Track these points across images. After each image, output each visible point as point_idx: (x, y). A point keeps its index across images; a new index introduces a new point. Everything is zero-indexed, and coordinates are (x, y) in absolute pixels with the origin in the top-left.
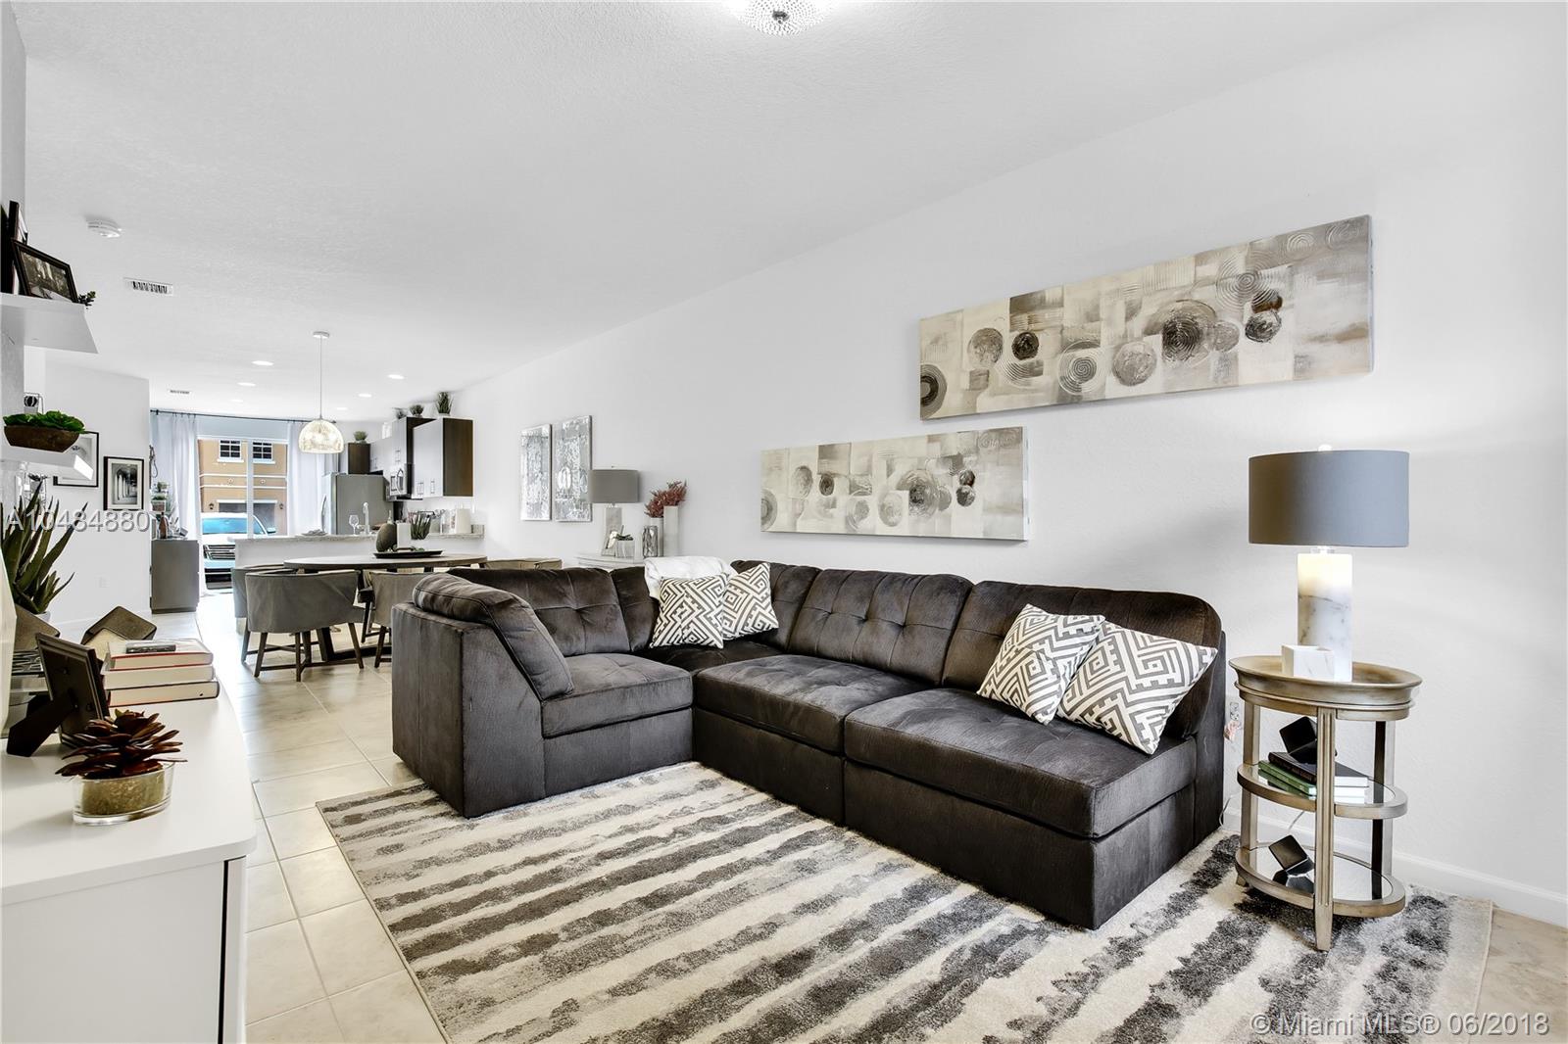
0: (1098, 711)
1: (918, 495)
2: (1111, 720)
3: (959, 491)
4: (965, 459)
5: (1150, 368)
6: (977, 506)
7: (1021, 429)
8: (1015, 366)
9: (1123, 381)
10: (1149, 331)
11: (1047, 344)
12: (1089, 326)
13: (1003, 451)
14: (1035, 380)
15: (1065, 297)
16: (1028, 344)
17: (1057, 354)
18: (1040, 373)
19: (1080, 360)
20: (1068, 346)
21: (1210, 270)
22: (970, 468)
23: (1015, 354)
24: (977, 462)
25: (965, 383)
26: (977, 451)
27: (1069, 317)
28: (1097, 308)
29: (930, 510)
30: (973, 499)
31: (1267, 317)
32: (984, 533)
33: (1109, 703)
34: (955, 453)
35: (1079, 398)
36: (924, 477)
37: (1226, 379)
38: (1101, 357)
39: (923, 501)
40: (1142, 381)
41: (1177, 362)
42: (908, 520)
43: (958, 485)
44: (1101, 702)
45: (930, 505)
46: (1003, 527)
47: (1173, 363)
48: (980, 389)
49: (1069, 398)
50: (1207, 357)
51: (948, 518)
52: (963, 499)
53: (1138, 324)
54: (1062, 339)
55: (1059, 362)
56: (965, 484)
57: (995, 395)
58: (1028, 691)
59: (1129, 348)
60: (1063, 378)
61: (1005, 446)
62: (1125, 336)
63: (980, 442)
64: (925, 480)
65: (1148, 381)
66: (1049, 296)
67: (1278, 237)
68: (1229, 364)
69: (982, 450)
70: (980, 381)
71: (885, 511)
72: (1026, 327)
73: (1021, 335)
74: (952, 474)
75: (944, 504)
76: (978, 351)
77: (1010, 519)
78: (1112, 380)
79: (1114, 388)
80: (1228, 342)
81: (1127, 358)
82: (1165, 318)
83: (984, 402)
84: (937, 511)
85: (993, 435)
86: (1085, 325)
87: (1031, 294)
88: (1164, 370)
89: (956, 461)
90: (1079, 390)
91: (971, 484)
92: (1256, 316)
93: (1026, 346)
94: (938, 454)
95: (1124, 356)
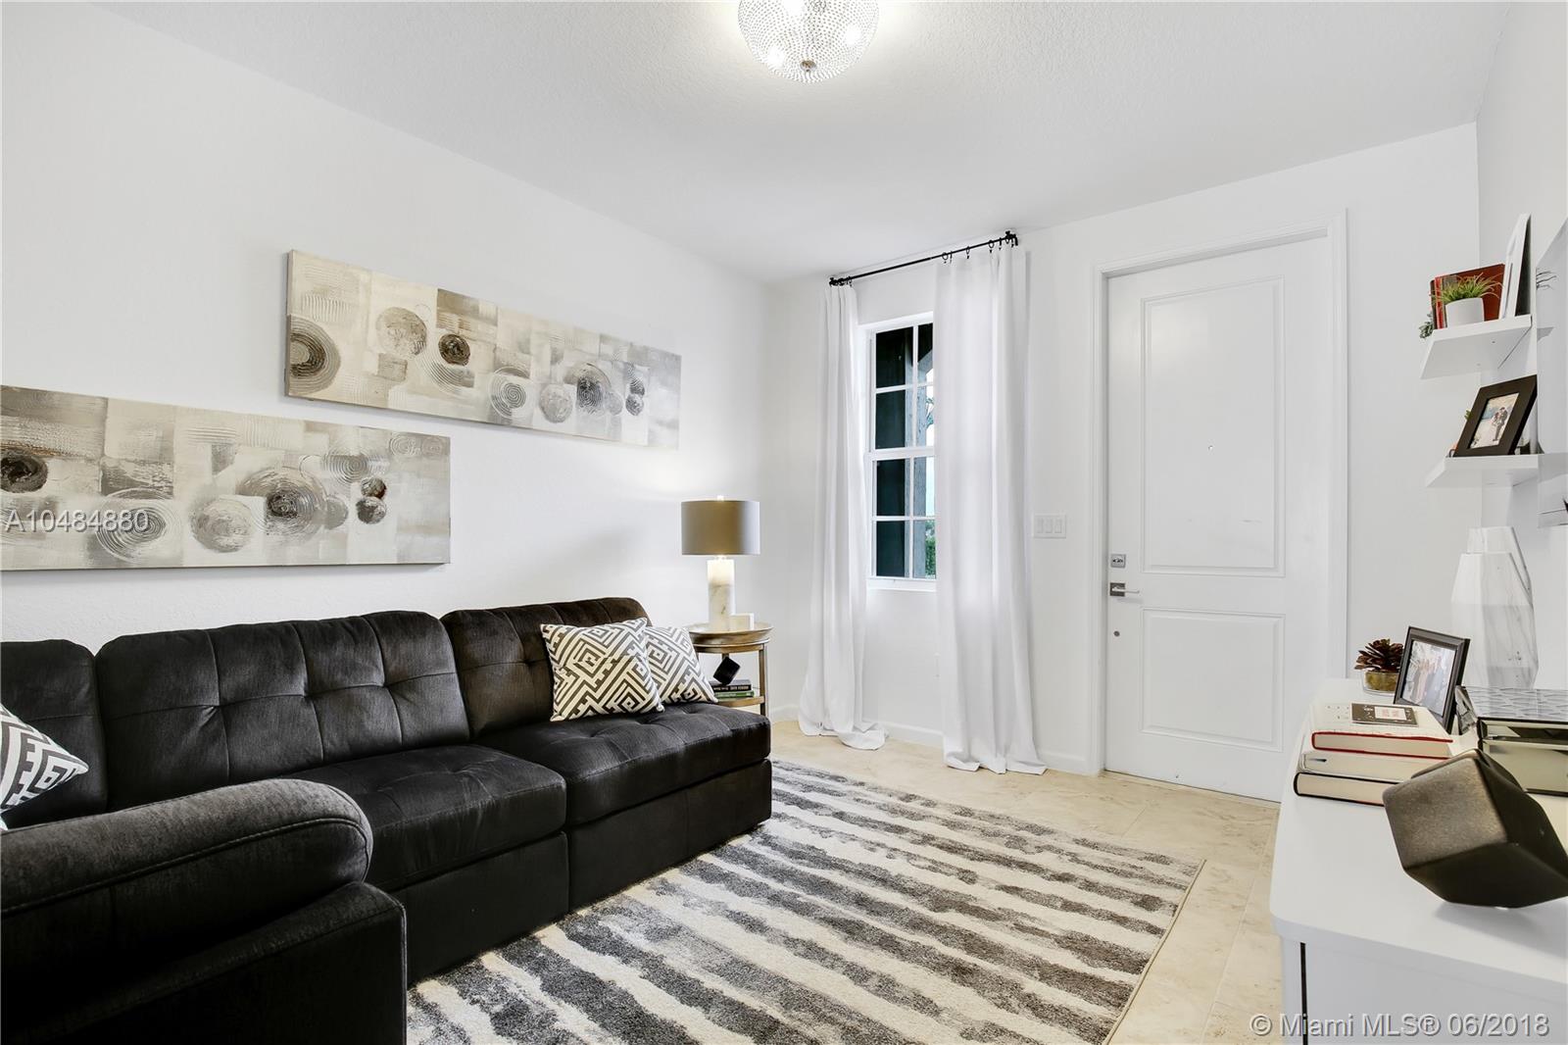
0: (682, 688)
1: (282, 505)
2: (693, 690)
3: (361, 505)
4: (370, 463)
5: (568, 411)
6: (387, 526)
7: (448, 439)
8: (441, 369)
9: (547, 417)
10: (568, 381)
11: (478, 360)
12: (520, 355)
13: (425, 461)
14: (464, 390)
15: (499, 317)
16: (458, 349)
17: (489, 371)
18: (470, 385)
19: (511, 385)
20: (499, 366)
21: (608, 349)
22: (379, 475)
23: (442, 353)
24: (388, 470)
25: (372, 365)
26: (389, 455)
27: (502, 338)
28: (528, 341)
29: (309, 527)
30: (382, 515)
31: (637, 398)
32: (399, 556)
33: (688, 679)
34: (354, 453)
35: (509, 421)
36: (296, 479)
37: (614, 436)
38: (530, 387)
39: (295, 514)
40: (562, 421)
41: (586, 413)
42: (260, 540)
43: (360, 496)
44: (682, 680)
45: (307, 520)
46: (423, 547)
47: (583, 412)
48: (393, 380)
49: (499, 416)
50: (603, 414)
51: (343, 541)
52: (366, 514)
53: (560, 371)
54: (495, 358)
55: (491, 380)
56: (371, 495)
57: (415, 393)
58: (645, 690)
59: (553, 388)
60: (494, 398)
61: (428, 455)
62: (550, 377)
63: (393, 447)
64: (299, 485)
65: (566, 421)
66: (483, 309)
67: (644, 347)
68: (616, 424)
69: (397, 457)
70: (392, 371)
71: (208, 528)
72: (456, 330)
73: (450, 336)
74: (349, 481)
75: (335, 518)
76: (393, 332)
77: (435, 540)
78: (538, 412)
79: (539, 421)
80: (615, 410)
81: (551, 397)
82: (580, 374)
83: (398, 397)
84: (322, 528)
85: (413, 440)
86: (517, 354)
87: (464, 297)
88: (577, 416)
89: (357, 465)
90: (509, 414)
91: (380, 495)
92: (632, 395)
93: (455, 350)
94: (325, 450)
95: (549, 395)
